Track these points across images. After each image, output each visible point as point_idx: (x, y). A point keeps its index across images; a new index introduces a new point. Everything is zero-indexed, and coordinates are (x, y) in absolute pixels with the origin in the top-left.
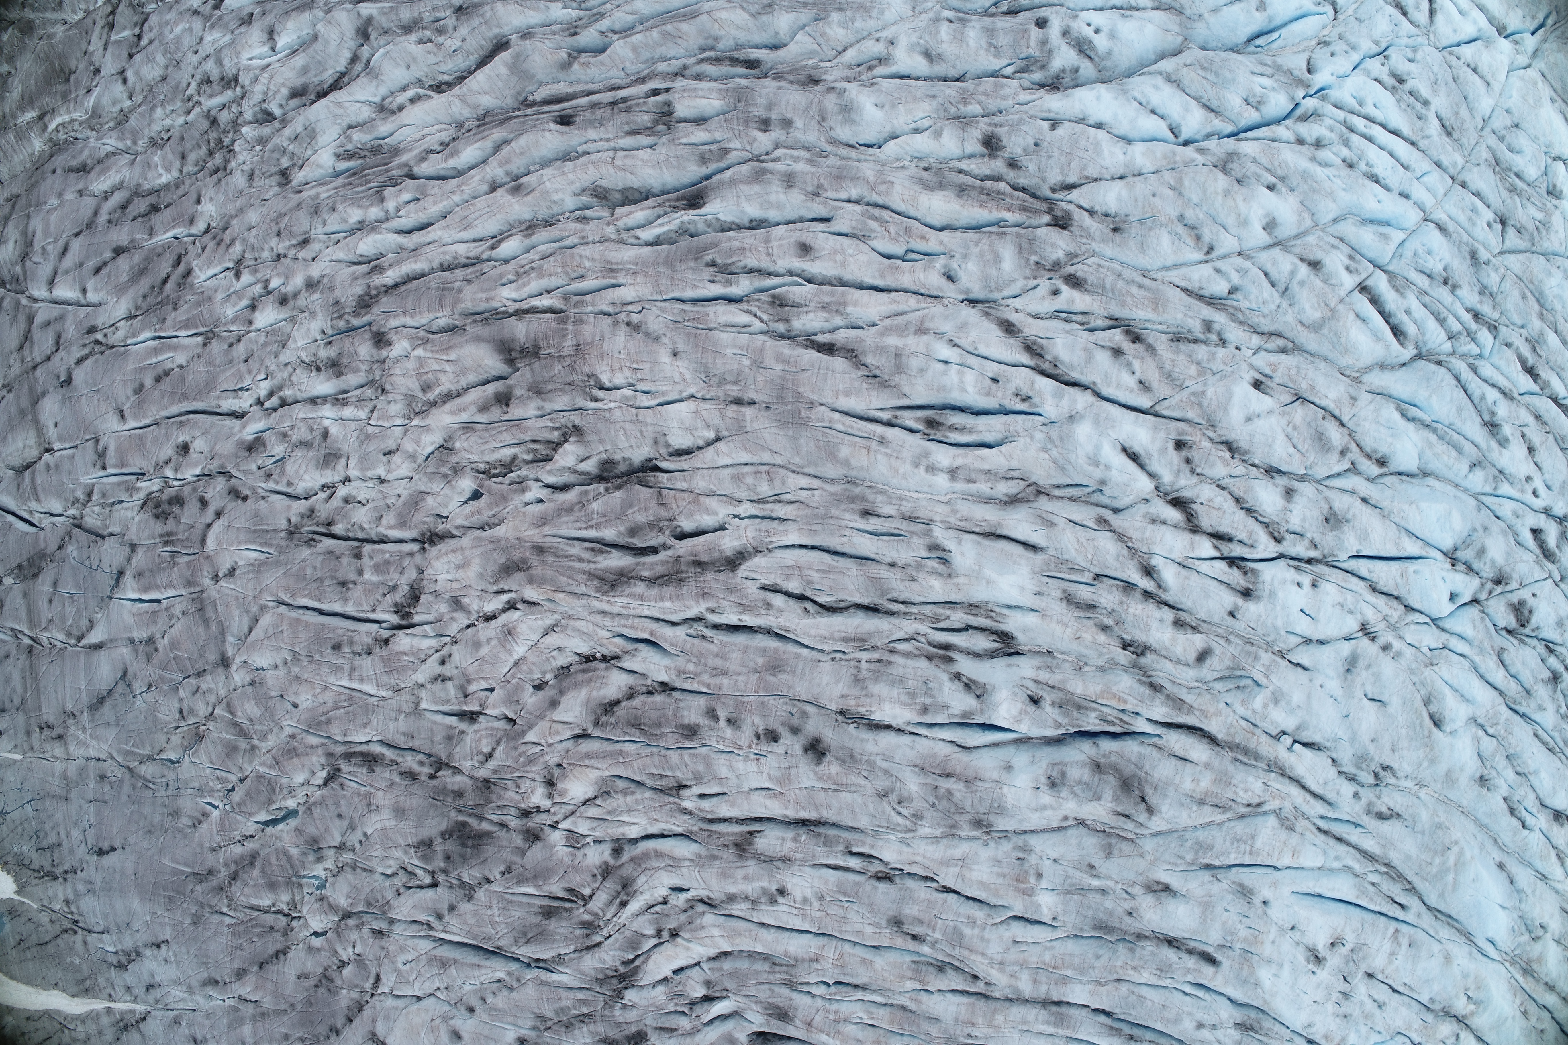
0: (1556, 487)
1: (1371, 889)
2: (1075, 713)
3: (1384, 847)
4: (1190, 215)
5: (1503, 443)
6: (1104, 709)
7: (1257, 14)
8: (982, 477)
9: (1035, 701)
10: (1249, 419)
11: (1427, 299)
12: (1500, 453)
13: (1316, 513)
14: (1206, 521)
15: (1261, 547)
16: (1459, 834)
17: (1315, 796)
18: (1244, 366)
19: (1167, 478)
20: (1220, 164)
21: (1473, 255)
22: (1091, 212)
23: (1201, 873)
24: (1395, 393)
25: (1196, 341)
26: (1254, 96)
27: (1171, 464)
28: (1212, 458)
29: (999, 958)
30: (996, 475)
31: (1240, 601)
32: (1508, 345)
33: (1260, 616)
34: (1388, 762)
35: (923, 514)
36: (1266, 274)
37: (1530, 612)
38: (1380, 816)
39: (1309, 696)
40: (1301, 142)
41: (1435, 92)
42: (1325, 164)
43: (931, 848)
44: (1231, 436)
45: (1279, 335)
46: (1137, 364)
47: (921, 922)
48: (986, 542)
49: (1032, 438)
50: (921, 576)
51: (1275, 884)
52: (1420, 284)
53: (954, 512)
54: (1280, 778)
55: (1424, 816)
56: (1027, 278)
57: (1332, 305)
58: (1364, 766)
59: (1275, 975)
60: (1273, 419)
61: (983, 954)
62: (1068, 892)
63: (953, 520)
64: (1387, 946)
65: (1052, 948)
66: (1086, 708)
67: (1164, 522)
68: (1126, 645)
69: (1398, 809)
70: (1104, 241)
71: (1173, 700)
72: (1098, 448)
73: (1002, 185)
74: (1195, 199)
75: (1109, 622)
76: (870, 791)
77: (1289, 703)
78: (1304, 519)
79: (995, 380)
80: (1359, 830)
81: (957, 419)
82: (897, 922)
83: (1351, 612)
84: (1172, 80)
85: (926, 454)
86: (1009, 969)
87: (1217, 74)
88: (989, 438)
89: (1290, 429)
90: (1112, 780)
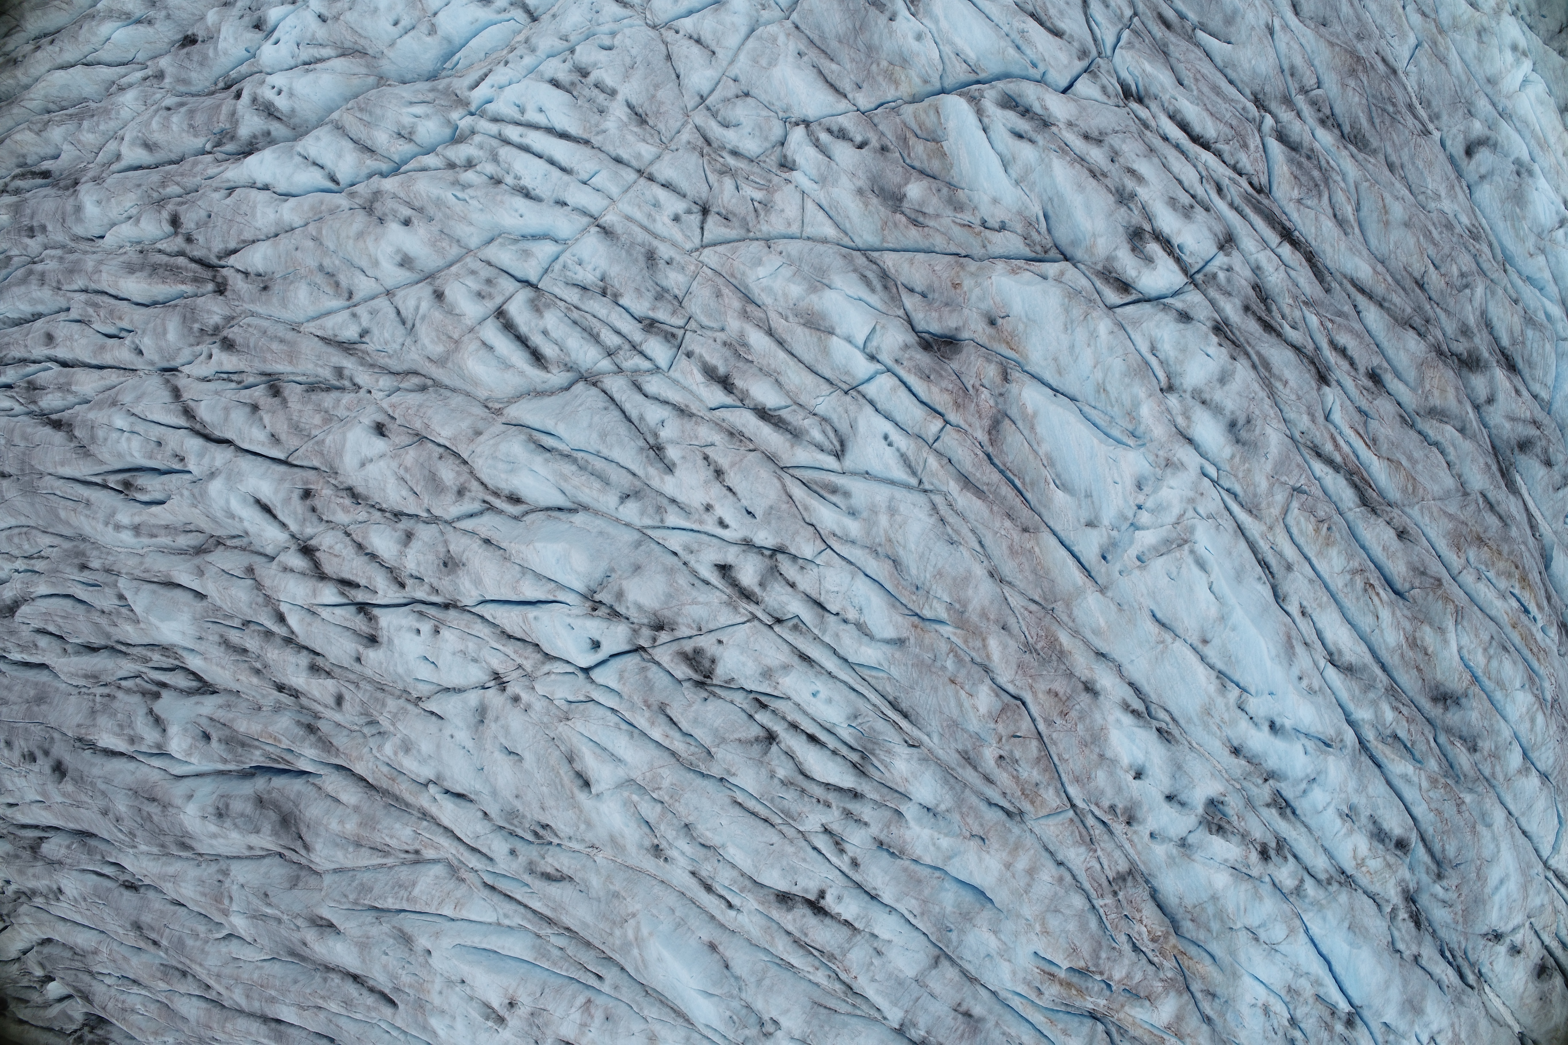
0: (759, 513)
1: (556, 953)
2: (240, 750)
3: (554, 910)
4: (327, 262)
5: (670, 469)
6: (268, 748)
7: (429, 39)
8: (163, 532)
9: (207, 737)
10: (363, 465)
11: (575, 315)
12: (662, 480)
13: (431, 557)
14: (329, 568)
15: (380, 593)
16: (638, 906)
17: (474, 850)
18: (371, 409)
19: (294, 527)
20: (367, 205)
21: (651, 257)
22: (246, 274)
23: (365, 914)
24: (528, 423)
25: (329, 389)
26: (404, 127)
27: (295, 513)
28: (332, 506)
29: (216, 970)
30: (175, 529)
31: (361, 649)
32: (689, 355)
33: (381, 663)
34: (545, 821)
35: (115, 568)
36: (398, 313)
37: (713, 661)
38: (547, 877)
39: (438, 746)
40: (452, 166)
41: (626, 77)
42: (465, 187)
43: (151, 864)
44: (350, 482)
45: (416, 373)
46: (267, 419)
47: (152, 929)
48: (162, 591)
49: (182, 495)
50: (119, 621)
51: (437, 935)
52: (569, 300)
53: (141, 563)
54: (434, 827)
55: (595, 882)
56: (192, 345)
57: (456, 336)
58: (516, 822)
59: (451, 1027)
60: (382, 463)
61: (201, 965)
62: (254, 917)
63: (137, 573)
64: (576, 1016)
65: (262, 968)
66: (250, 746)
67: (292, 571)
68: (281, 688)
69: (565, 870)
70: (252, 301)
71: (324, 742)
72: (228, 501)
73: (181, 260)
74: (332, 247)
75: (258, 665)
76: (95, 809)
77: (419, 751)
78: (418, 564)
79: (159, 444)
80: (526, 889)
81: (142, 480)
82: (138, 927)
83: (475, 660)
84: (339, 128)
85: (113, 514)
86: (225, 981)
87: (371, 114)
88: (158, 496)
89: (402, 472)
90: (273, 816)
